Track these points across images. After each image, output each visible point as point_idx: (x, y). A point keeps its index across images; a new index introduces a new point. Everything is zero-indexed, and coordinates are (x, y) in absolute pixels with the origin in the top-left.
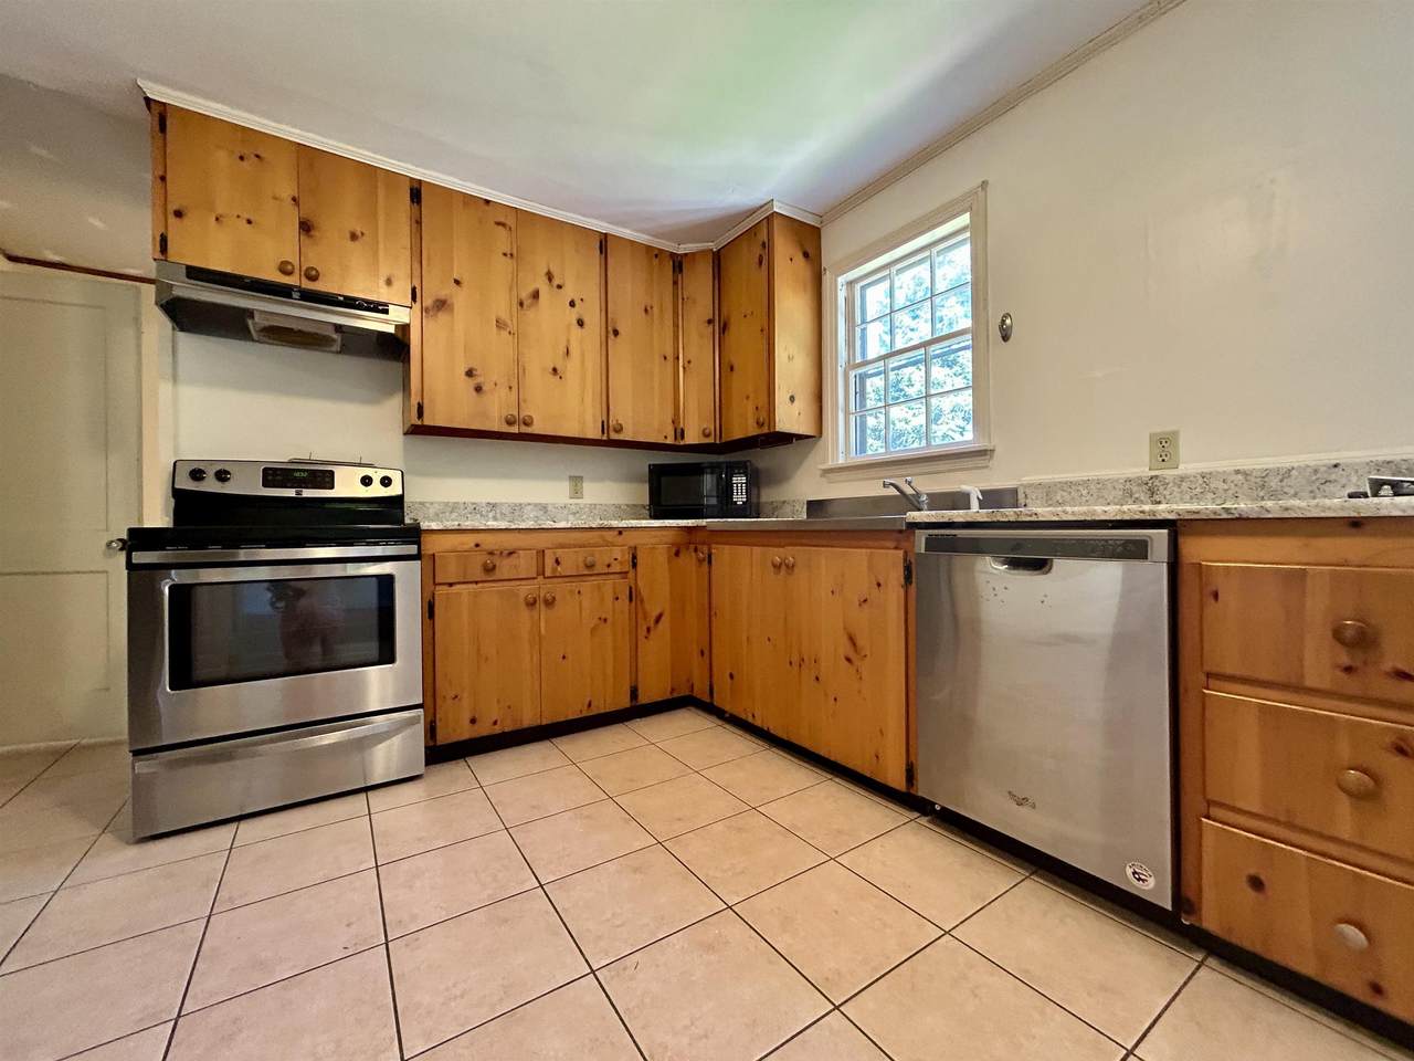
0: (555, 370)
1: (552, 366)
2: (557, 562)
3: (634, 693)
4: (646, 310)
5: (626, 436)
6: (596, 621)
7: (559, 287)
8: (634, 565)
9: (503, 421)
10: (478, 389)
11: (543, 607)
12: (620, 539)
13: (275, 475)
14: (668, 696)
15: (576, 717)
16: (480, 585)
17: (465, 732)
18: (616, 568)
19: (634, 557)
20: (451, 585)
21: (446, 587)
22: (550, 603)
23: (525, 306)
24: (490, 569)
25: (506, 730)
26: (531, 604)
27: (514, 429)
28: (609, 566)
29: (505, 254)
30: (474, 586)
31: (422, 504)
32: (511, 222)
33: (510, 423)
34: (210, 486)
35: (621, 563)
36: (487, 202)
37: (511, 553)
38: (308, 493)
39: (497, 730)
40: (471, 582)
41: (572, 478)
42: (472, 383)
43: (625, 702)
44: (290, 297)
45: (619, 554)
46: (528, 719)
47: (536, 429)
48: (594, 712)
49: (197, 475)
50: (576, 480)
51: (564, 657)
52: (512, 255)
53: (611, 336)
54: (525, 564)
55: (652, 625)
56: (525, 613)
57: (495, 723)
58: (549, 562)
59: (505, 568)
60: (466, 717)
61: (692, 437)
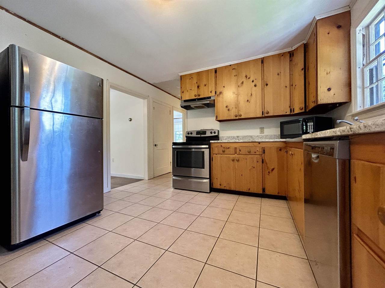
0: (248, 101)
1: (247, 100)
2: (240, 151)
3: (264, 190)
4: (278, 74)
5: (271, 114)
6: (251, 167)
7: (249, 78)
8: (264, 153)
9: (234, 116)
10: (229, 110)
11: (236, 161)
12: (259, 145)
13: (198, 133)
14: (276, 194)
15: (246, 191)
16: (222, 155)
17: (218, 187)
18: (258, 153)
19: (264, 150)
20: (216, 154)
21: (215, 155)
22: (238, 161)
23: (240, 87)
24: (224, 151)
25: (228, 189)
26: (233, 160)
27: (237, 118)
28: (255, 152)
29: (235, 76)
30: (221, 155)
31: (223, 137)
32: (236, 67)
33: (236, 116)
34: (190, 135)
35: (259, 152)
36: (230, 65)
37: (228, 148)
38: (202, 136)
39: (225, 188)
40: (220, 154)
41: (260, 128)
42: (227, 109)
43: (261, 192)
44: (196, 101)
45: (259, 149)
46: (233, 188)
47: (242, 117)
48: (250, 191)
49: (188, 133)
50: (262, 129)
51: (242, 175)
52: (236, 75)
53: (265, 86)
54: (232, 151)
55: (270, 171)
56: (232, 162)
57: (225, 187)
58: (238, 150)
59: (227, 151)
60: (219, 184)
61: (297, 111)
